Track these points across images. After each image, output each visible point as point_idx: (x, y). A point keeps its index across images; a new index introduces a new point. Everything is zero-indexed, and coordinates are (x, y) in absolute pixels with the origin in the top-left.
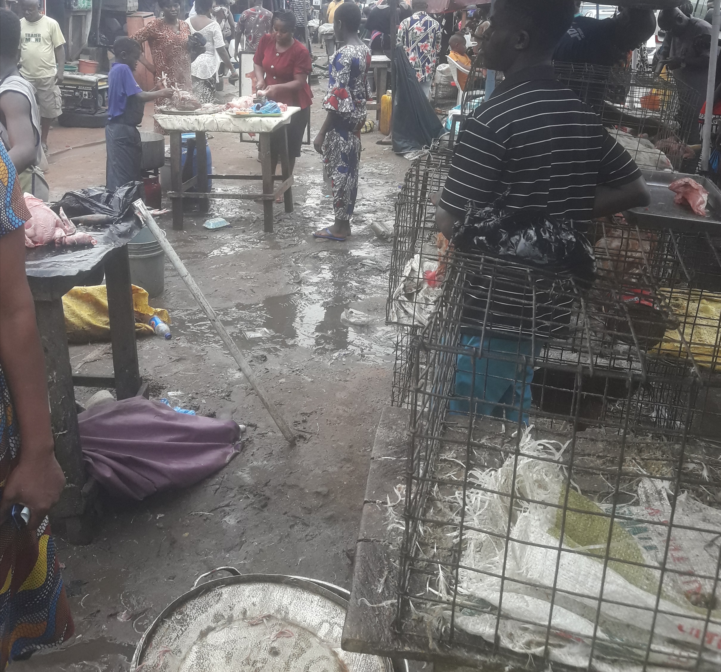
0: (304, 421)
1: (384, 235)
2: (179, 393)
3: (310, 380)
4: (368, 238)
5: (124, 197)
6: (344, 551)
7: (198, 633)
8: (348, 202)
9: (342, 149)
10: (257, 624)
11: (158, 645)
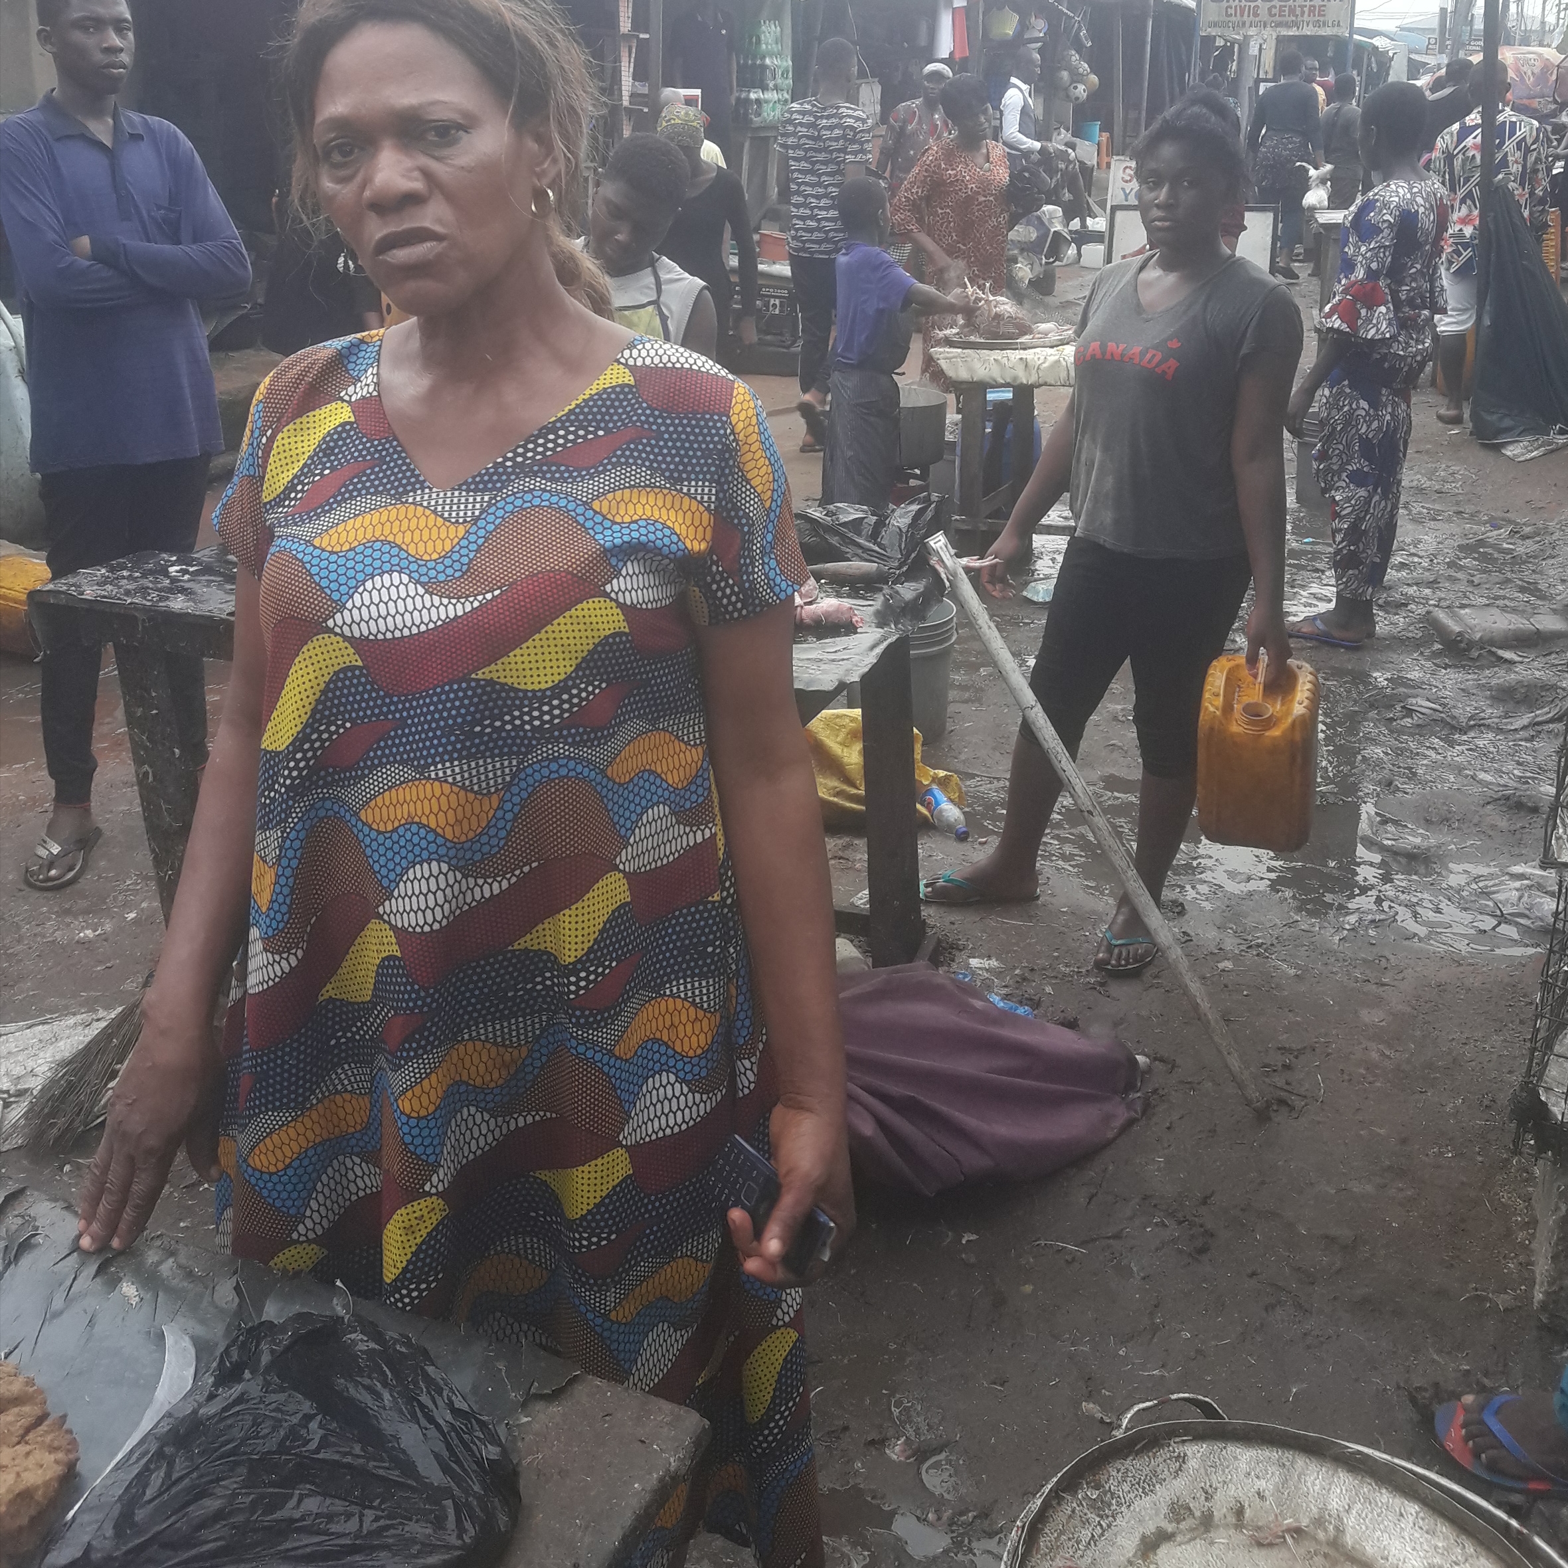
0: (1287, 1067)
1: (1461, 641)
2: (994, 963)
3: (1292, 972)
4: (1418, 646)
5: (910, 526)
6: (1399, 1387)
7: (1136, 1539)
8: (1371, 554)
9: (1363, 431)
10: (1271, 1545)
11: (1054, 1549)
